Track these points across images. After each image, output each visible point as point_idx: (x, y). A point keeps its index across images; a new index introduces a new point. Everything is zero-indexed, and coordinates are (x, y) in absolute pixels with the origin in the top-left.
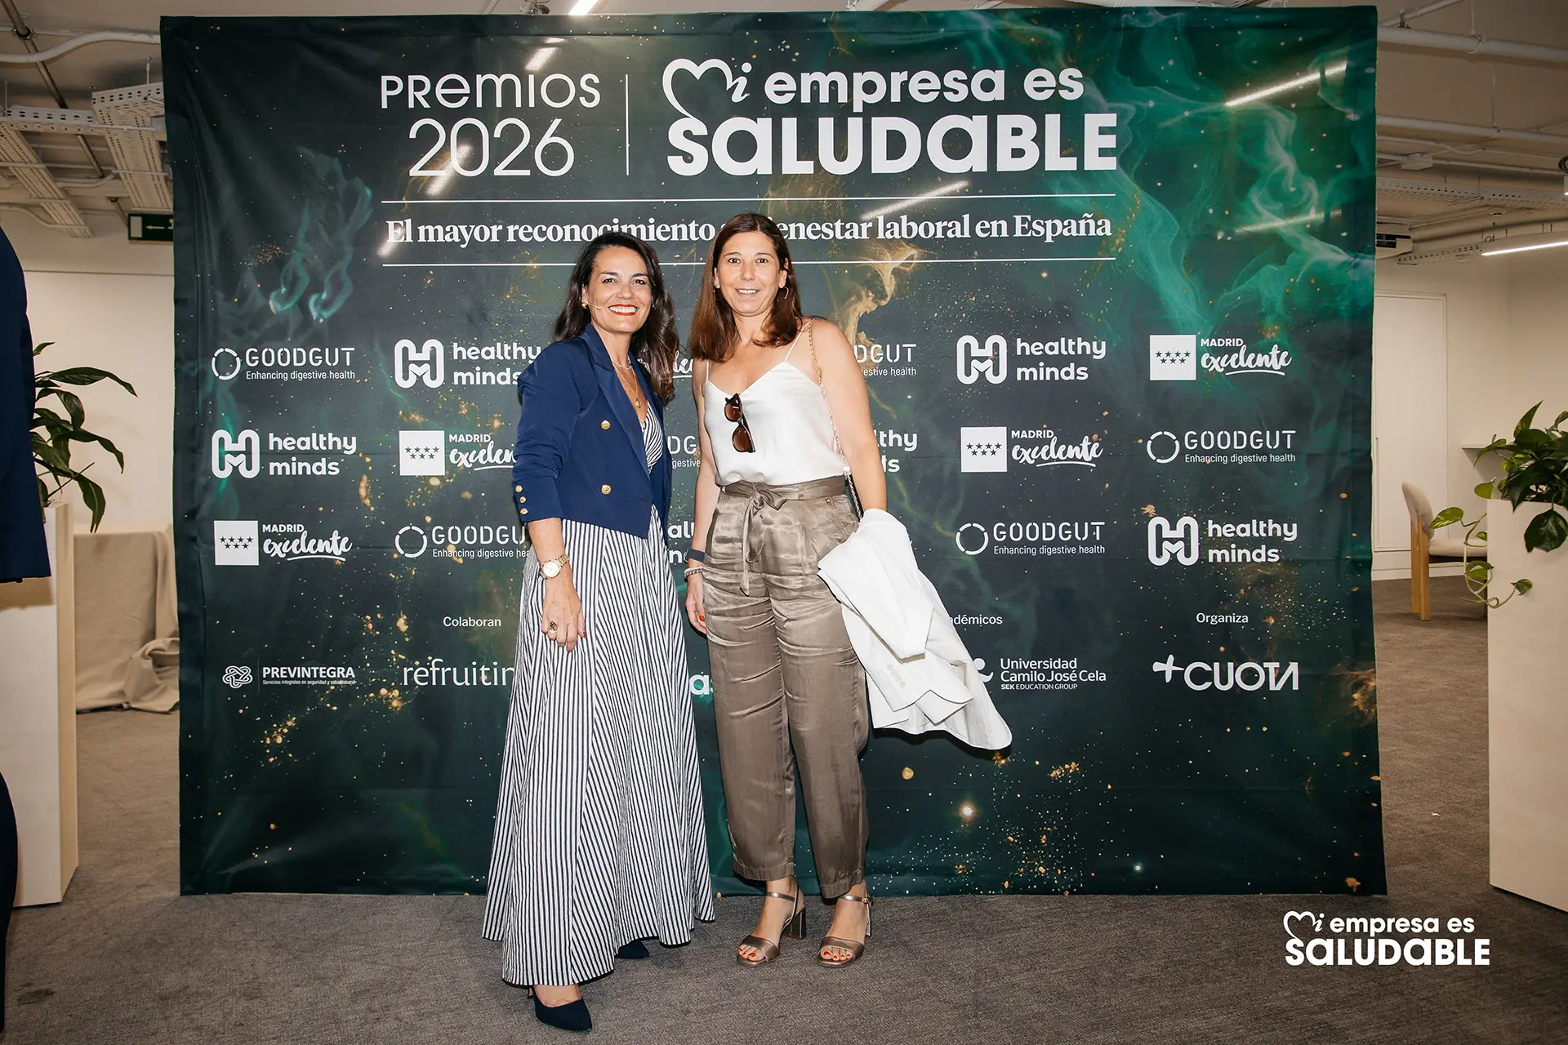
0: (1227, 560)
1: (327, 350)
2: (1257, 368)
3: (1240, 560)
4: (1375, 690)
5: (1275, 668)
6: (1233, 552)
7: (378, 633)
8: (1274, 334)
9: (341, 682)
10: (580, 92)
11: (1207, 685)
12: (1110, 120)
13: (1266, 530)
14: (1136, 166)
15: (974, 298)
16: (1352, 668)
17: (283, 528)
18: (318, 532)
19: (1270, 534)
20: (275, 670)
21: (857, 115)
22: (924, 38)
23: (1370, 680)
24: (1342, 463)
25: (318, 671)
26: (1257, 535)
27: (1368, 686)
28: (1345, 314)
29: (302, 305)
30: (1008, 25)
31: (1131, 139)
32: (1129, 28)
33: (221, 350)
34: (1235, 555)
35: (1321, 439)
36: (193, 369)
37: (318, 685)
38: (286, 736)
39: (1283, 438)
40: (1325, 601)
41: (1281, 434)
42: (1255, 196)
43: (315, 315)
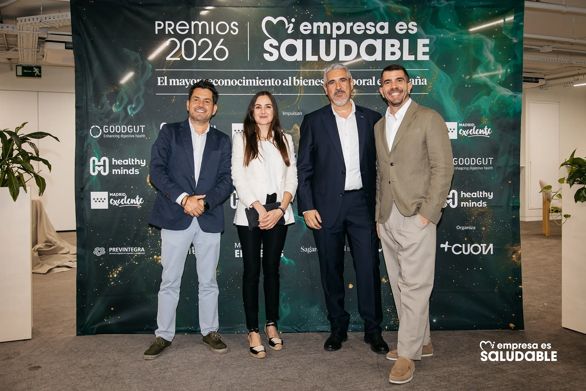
0: (468, 206)
1: (134, 126)
2: (479, 134)
3: (473, 206)
4: (521, 254)
5: (485, 246)
6: (470, 203)
7: (153, 234)
8: (485, 122)
9: (139, 253)
10: (231, 29)
11: (460, 252)
12: (427, 41)
13: (482, 195)
14: (436, 59)
15: (376, 108)
16: (512, 246)
17: (117, 194)
18: (131, 196)
19: (484, 196)
20: (114, 249)
21: (334, 39)
22: (359, 10)
23: (519, 251)
24: (510, 170)
25: (130, 249)
26: (479, 197)
27: (518, 252)
28: (511, 114)
29: (125, 109)
30: (390, 5)
31: (434, 48)
32: (434, 7)
33: (94, 126)
34: (471, 204)
35: (502, 161)
36: (83, 133)
37: (130, 254)
38: (117, 274)
39: (489, 160)
40: (503, 221)
41: (488, 159)
42: (479, 70)
43: (130, 113)
